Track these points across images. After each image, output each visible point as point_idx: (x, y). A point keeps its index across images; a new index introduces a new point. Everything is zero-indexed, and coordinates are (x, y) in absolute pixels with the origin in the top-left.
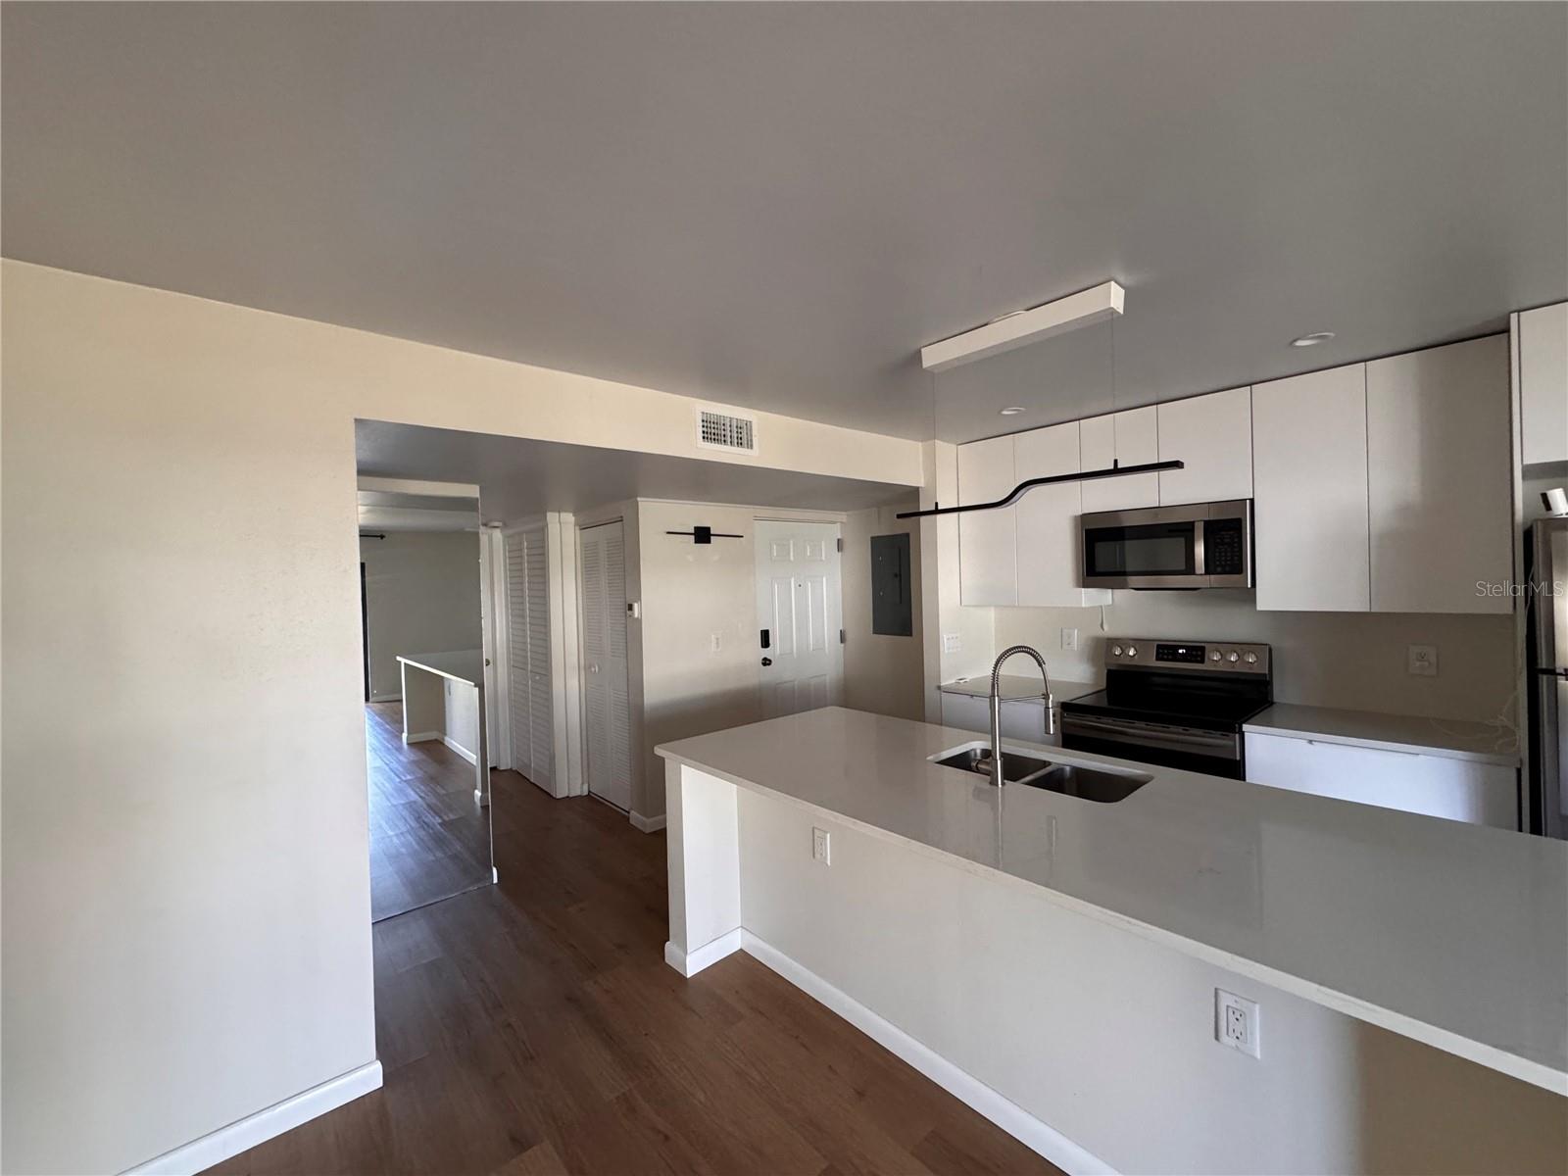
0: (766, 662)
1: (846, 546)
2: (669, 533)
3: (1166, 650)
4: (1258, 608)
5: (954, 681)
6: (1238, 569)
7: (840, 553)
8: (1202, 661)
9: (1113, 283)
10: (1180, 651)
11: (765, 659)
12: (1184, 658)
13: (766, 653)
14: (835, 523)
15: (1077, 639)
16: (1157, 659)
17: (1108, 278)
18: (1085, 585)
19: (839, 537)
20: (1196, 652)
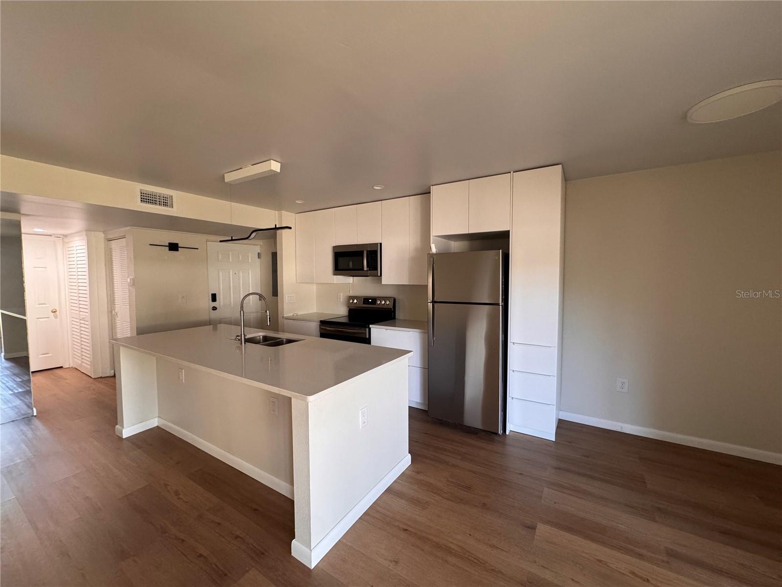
0: (214, 308)
1: (262, 256)
2: (151, 245)
3: (366, 300)
4: (383, 283)
5: (292, 314)
6: (376, 269)
7: (259, 259)
8: (375, 304)
9: (272, 161)
10: (370, 301)
11: (214, 307)
12: (371, 303)
13: (214, 304)
14: (257, 245)
15: (342, 297)
16: (363, 304)
17: (269, 159)
18: (335, 274)
19: (259, 252)
20: (374, 300)
